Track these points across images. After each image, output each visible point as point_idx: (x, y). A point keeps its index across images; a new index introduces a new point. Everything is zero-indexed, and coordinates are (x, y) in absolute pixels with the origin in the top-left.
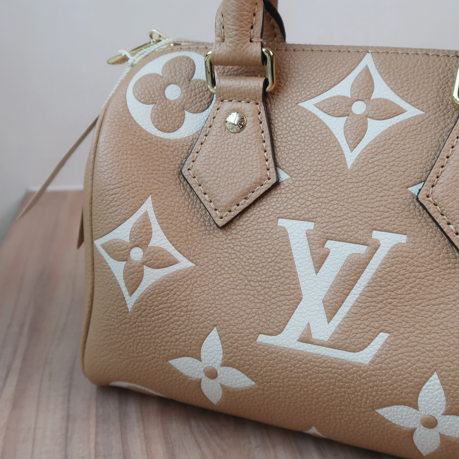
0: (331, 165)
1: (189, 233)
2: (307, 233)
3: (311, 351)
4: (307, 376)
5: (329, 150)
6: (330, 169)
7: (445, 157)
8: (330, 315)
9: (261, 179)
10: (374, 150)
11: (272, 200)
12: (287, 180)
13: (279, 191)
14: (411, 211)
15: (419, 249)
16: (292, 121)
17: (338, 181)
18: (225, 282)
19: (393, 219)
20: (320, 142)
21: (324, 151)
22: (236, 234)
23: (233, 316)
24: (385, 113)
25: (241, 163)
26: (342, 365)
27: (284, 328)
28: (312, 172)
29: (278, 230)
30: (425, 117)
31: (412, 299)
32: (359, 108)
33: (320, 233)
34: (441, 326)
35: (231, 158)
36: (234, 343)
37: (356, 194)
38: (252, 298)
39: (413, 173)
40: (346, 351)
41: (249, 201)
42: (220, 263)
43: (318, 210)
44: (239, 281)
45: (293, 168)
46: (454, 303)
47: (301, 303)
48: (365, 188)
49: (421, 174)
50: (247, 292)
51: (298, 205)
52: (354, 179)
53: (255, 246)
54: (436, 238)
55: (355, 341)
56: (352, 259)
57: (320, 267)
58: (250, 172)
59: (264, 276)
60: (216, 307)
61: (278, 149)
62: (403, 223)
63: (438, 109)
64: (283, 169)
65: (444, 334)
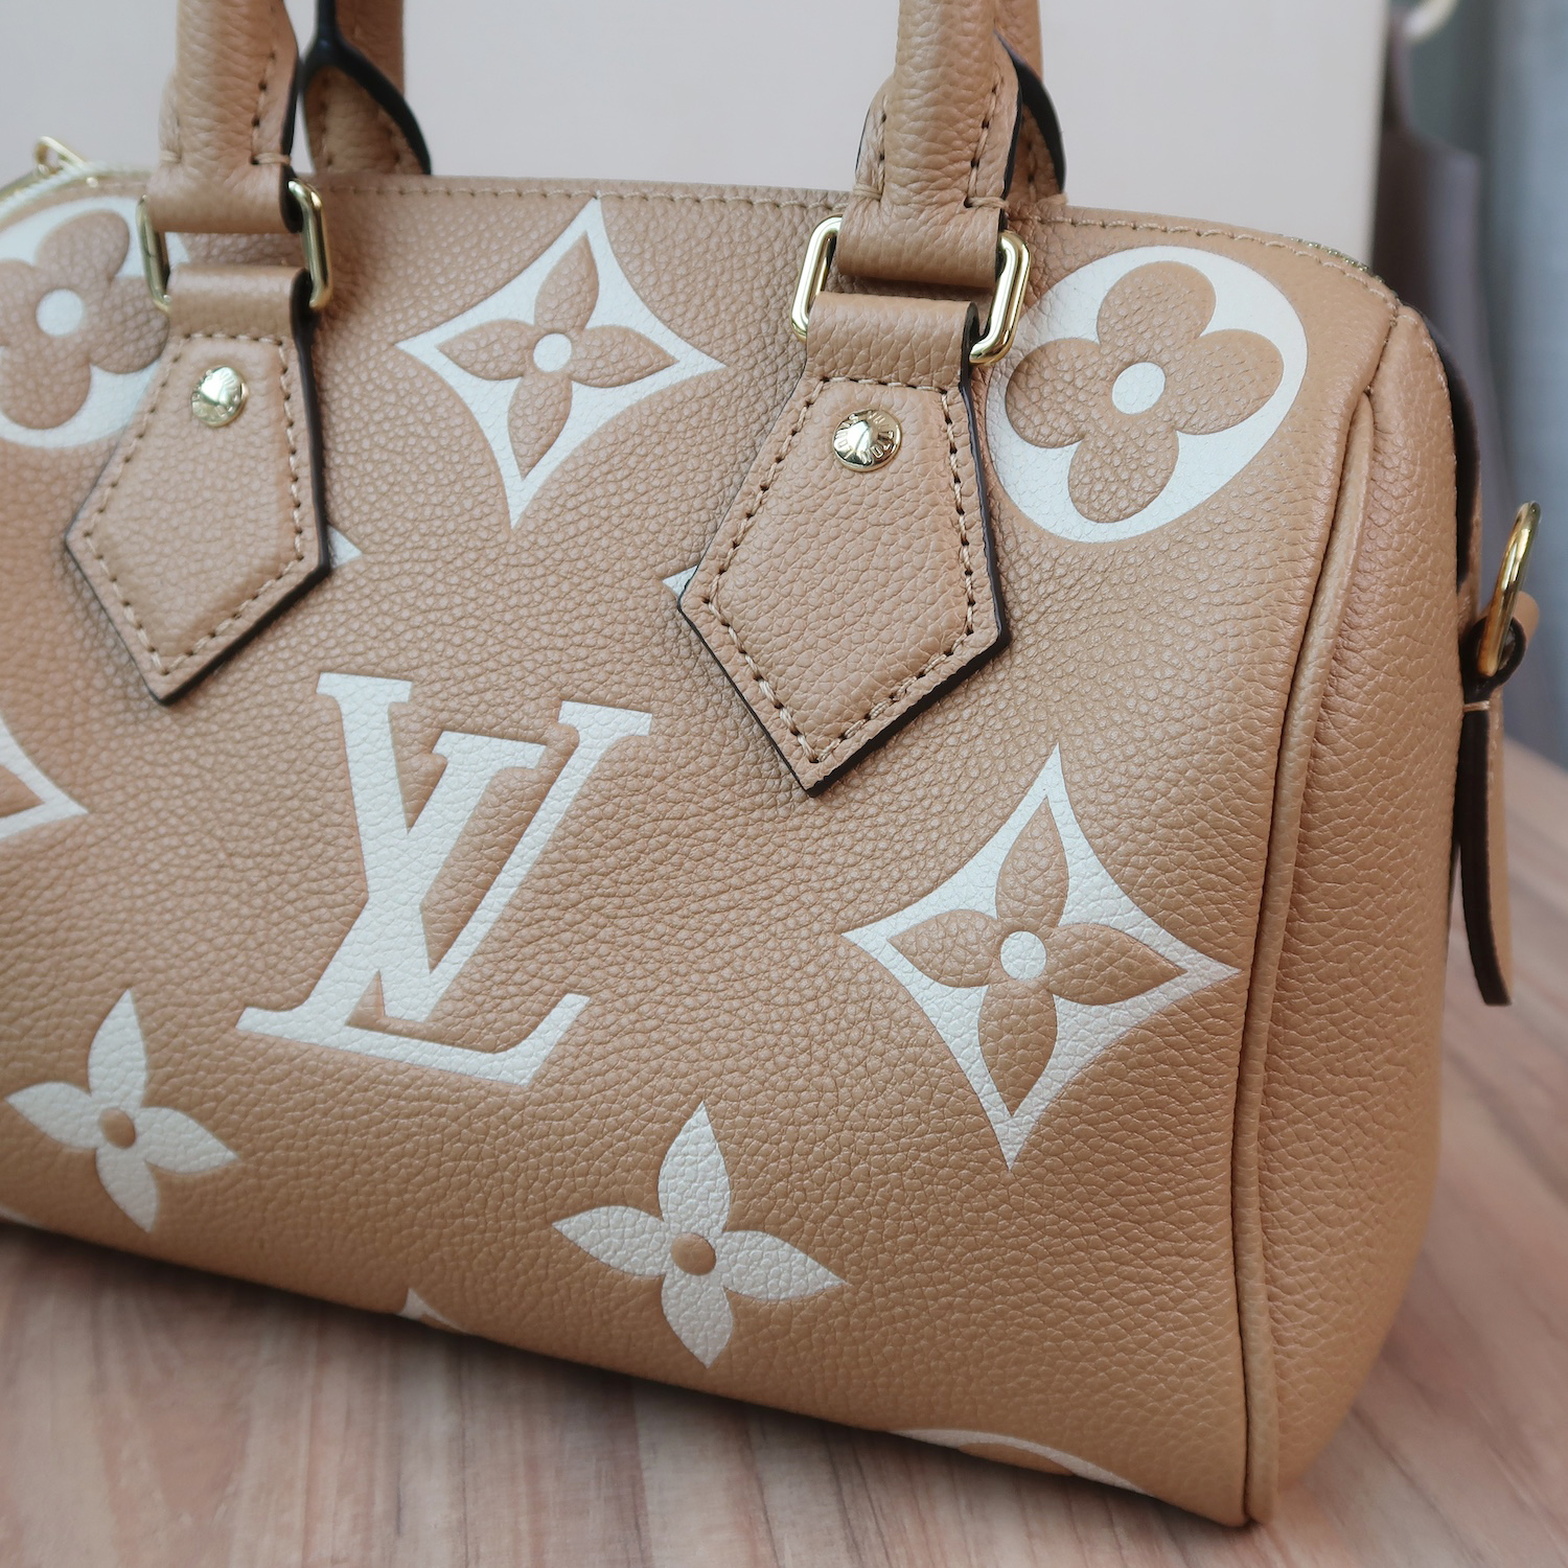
0: (466, 517)
1: (79, 718)
2: (391, 714)
3: (382, 1053)
4: (368, 1127)
5: (466, 474)
6: (463, 528)
7: (756, 488)
8: (439, 949)
9: (277, 558)
10: (582, 473)
11: (307, 621)
12: (352, 563)
13: (329, 596)
14: (668, 645)
15: (682, 753)
16: (375, 394)
17: (482, 563)
18: (165, 859)
19: (619, 667)
20: (442, 453)
21: (452, 477)
22: (206, 720)
23: (177, 956)
24: (620, 366)
25: (226, 516)
26: (458, 1090)
27: (313, 986)
28: (416, 538)
29: (317, 706)
30: (724, 379)
31: (655, 896)
32: (553, 354)
33: (424, 711)
34: (726, 972)
35: (200, 500)
36: (175, 1036)
37: (525, 600)
38: (234, 904)
39: (680, 535)
40: (471, 1048)
41: (244, 624)
42: (158, 804)
43: (424, 645)
44: (203, 857)
45: (369, 529)
46: (765, 904)
47: (365, 914)
48: (552, 580)
49: (701, 539)
50: (224, 886)
51: (374, 633)
52: (524, 555)
53: (253, 753)
54: (728, 722)
55: (495, 1021)
56: (501, 783)
57: (418, 810)
58: (248, 540)
59: (270, 840)
60: (133, 932)
61: (334, 475)
62: (644, 679)
63: (760, 357)
64: (344, 532)
65: (731, 993)
